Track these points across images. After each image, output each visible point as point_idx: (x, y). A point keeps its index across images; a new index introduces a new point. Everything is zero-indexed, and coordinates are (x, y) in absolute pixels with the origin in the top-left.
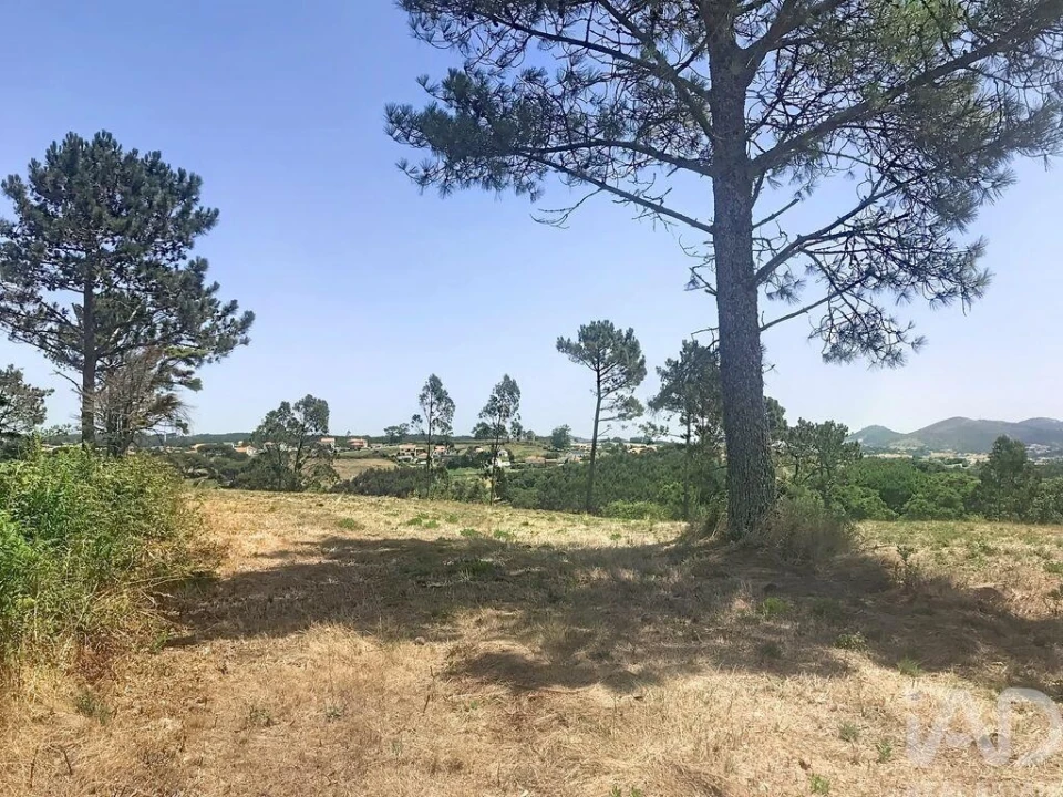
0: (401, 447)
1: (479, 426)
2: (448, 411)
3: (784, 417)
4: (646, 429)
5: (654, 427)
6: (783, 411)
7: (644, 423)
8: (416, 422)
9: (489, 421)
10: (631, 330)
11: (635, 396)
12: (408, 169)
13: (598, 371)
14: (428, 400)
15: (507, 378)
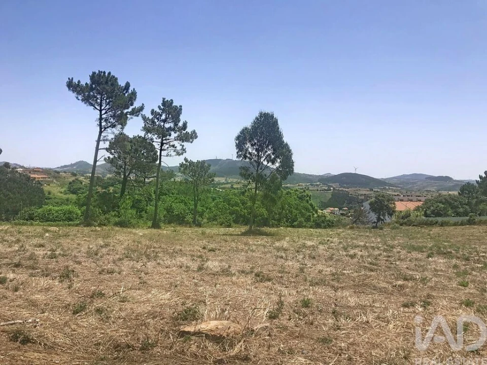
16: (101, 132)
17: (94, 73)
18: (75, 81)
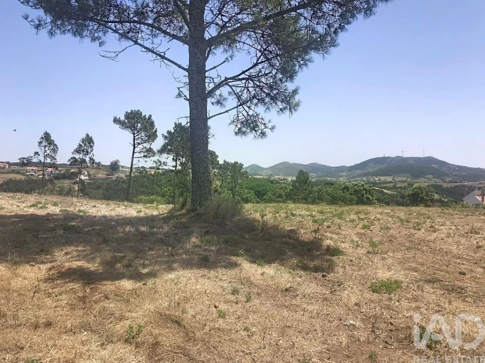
0: (28, 168)
1: (72, 158)
2: (55, 150)
3: (218, 159)
4: (156, 163)
5: (160, 162)
6: (217, 156)
7: (156, 160)
8: (37, 156)
9: (77, 156)
10: (150, 116)
11: (152, 147)
12: (29, 20)
13: (134, 134)
14: (44, 144)
15: (87, 135)
16: (134, 148)
17: (127, 112)
18: (118, 118)
